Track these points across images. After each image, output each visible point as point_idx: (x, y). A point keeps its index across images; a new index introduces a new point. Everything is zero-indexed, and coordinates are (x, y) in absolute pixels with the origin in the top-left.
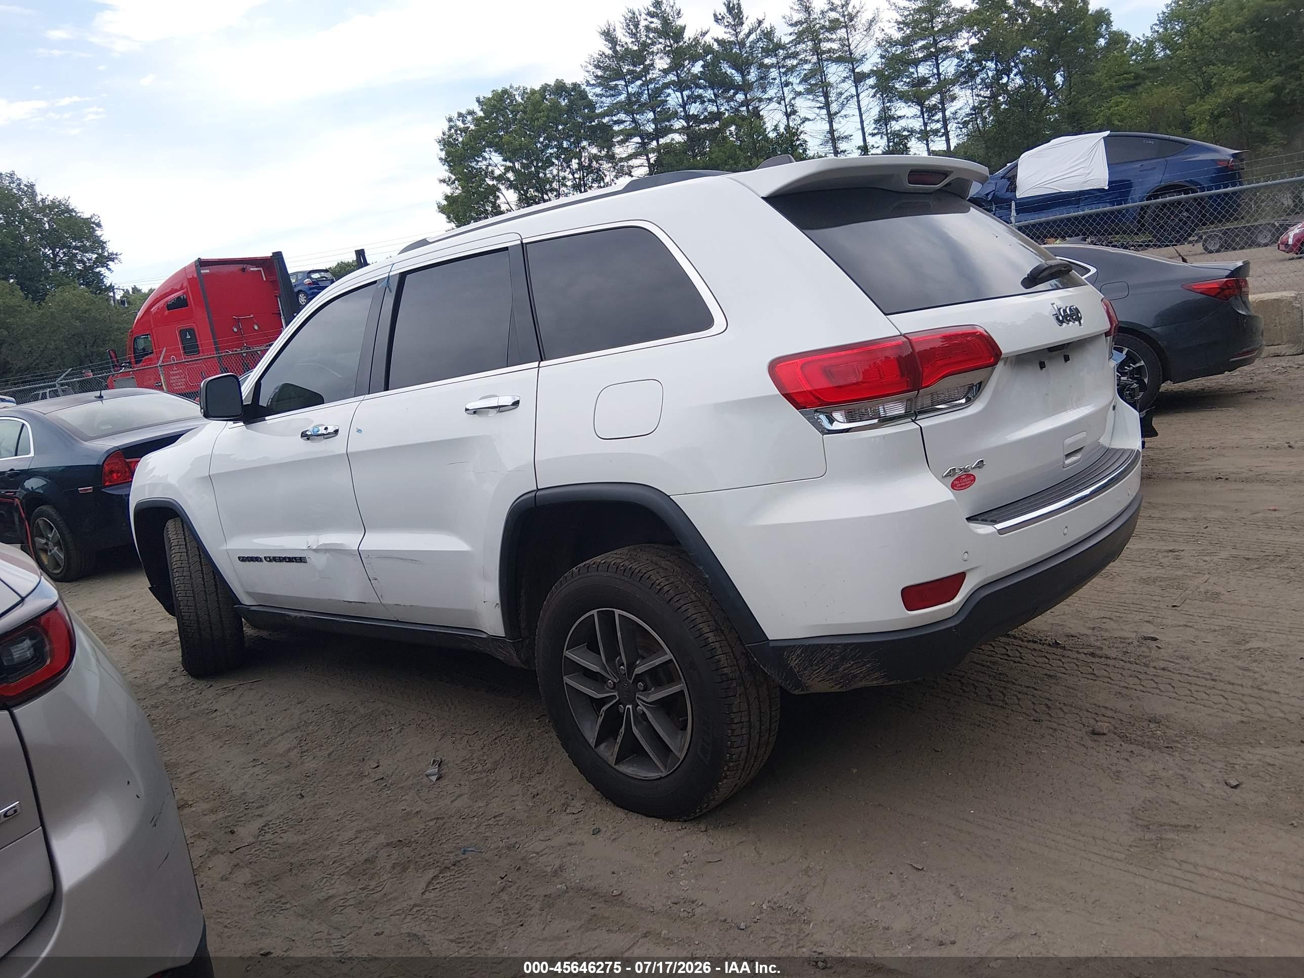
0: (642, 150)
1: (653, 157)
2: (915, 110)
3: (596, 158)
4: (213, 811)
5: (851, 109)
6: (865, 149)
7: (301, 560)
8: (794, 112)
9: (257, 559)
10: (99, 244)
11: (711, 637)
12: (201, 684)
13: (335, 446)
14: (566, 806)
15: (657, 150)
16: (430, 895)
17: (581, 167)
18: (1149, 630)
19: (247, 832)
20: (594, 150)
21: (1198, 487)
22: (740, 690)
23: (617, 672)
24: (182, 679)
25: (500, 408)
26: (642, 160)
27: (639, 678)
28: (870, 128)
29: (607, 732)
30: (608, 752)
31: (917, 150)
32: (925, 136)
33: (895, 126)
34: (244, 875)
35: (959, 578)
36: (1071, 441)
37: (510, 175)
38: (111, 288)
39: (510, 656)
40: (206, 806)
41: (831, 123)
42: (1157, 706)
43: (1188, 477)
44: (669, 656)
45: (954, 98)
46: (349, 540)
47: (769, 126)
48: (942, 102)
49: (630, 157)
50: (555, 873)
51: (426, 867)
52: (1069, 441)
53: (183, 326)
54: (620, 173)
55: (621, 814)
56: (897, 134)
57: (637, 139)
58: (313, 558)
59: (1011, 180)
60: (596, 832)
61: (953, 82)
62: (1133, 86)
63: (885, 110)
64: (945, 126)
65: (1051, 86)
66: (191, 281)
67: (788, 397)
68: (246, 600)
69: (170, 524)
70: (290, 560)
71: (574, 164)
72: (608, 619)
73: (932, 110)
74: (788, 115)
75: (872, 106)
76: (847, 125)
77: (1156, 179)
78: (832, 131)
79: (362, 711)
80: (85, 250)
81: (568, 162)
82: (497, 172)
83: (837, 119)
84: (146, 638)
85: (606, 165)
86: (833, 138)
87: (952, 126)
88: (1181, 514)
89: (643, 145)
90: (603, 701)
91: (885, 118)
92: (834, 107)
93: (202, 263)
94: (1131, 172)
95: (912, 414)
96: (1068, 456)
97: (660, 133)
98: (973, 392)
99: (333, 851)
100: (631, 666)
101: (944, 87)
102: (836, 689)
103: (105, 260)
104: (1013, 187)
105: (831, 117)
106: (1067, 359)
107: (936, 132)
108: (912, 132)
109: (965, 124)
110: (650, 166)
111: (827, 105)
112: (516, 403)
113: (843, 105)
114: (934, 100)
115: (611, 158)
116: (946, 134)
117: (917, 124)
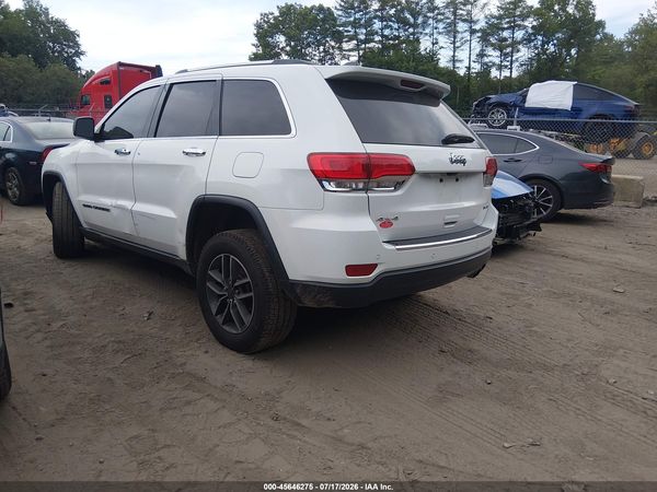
0: (357, 48)
1: (361, 52)
2: (498, 53)
3: (333, 47)
4: (44, 315)
5: (466, 46)
6: (469, 68)
7: (108, 210)
8: (437, 43)
9: (89, 206)
10: (77, 45)
11: (267, 274)
12: (59, 261)
13: (128, 159)
14: (198, 339)
15: (364, 49)
16: (125, 365)
17: (324, 51)
18: (491, 314)
19: (56, 325)
20: (333, 44)
21: (552, 258)
22: (276, 300)
23: (228, 283)
24: (53, 257)
25: (197, 154)
26: (356, 53)
27: (236, 288)
28: (473, 58)
29: (220, 311)
30: (220, 319)
31: (494, 73)
32: (500, 68)
33: (486, 60)
34: (48, 343)
35: (374, 266)
36: (449, 218)
37: (288, 48)
38: (79, 69)
39: (187, 269)
40: (42, 312)
41: (454, 52)
42: (475, 345)
43: (551, 253)
44: (249, 279)
45: (518, 51)
46: (128, 204)
47: (422, 47)
48: (512, 52)
49: (350, 50)
50: (181, 365)
51: (128, 353)
52: (448, 217)
53: (107, 94)
54: (344, 57)
55: (221, 347)
56: (486, 64)
57: (355, 42)
58: (113, 210)
59: (524, 97)
60: (206, 352)
61: (519, 43)
62: (609, 62)
63: (482, 50)
64: (511, 64)
65: (569, 54)
66: (114, 72)
67: (313, 171)
68: (85, 226)
69: (58, 184)
70: (103, 209)
71: (321, 48)
72: (227, 258)
73: (506, 55)
74: (433, 44)
75: (476, 47)
76: (462, 54)
77: (595, 110)
78: (454, 56)
79: (127, 285)
80: (69, 47)
81: (319, 46)
82: (281, 46)
83: (458, 50)
84: (44, 237)
85: (338, 52)
86: (454, 60)
87: (515, 65)
88: (537, 268)
89: (358, 45)
90: (222, 296)
91: (481, 55)
92: (458, 44)
93: (120, 64)
94: (583, 104)
95: (366, 189)
96: (446, 224)
97: (367, 41)
98: (398, 186)
99: (90, 340)
100: (234, 282)
101: (515, 44)
102: (315, 306)
103: (79, 54)
104: (524, 101)
105: (455, 49)
106: (457, 180)
107: (506, 67)
108: (494, 64)
109: (522, 65)
110: (360, 57)
111: (454, 43)
112: (204, 153)
113: (462, 44)
114: (509, 50)
115: (340, 49)
116: (511, 69)
117: (497, 61)
